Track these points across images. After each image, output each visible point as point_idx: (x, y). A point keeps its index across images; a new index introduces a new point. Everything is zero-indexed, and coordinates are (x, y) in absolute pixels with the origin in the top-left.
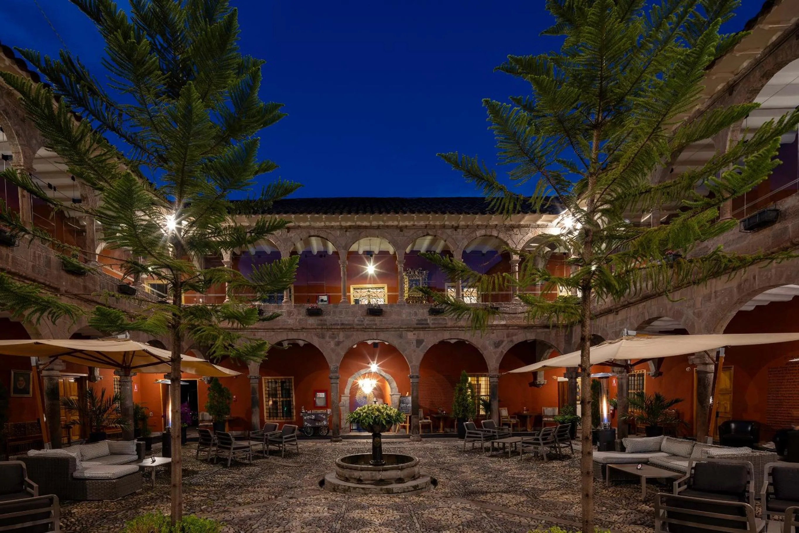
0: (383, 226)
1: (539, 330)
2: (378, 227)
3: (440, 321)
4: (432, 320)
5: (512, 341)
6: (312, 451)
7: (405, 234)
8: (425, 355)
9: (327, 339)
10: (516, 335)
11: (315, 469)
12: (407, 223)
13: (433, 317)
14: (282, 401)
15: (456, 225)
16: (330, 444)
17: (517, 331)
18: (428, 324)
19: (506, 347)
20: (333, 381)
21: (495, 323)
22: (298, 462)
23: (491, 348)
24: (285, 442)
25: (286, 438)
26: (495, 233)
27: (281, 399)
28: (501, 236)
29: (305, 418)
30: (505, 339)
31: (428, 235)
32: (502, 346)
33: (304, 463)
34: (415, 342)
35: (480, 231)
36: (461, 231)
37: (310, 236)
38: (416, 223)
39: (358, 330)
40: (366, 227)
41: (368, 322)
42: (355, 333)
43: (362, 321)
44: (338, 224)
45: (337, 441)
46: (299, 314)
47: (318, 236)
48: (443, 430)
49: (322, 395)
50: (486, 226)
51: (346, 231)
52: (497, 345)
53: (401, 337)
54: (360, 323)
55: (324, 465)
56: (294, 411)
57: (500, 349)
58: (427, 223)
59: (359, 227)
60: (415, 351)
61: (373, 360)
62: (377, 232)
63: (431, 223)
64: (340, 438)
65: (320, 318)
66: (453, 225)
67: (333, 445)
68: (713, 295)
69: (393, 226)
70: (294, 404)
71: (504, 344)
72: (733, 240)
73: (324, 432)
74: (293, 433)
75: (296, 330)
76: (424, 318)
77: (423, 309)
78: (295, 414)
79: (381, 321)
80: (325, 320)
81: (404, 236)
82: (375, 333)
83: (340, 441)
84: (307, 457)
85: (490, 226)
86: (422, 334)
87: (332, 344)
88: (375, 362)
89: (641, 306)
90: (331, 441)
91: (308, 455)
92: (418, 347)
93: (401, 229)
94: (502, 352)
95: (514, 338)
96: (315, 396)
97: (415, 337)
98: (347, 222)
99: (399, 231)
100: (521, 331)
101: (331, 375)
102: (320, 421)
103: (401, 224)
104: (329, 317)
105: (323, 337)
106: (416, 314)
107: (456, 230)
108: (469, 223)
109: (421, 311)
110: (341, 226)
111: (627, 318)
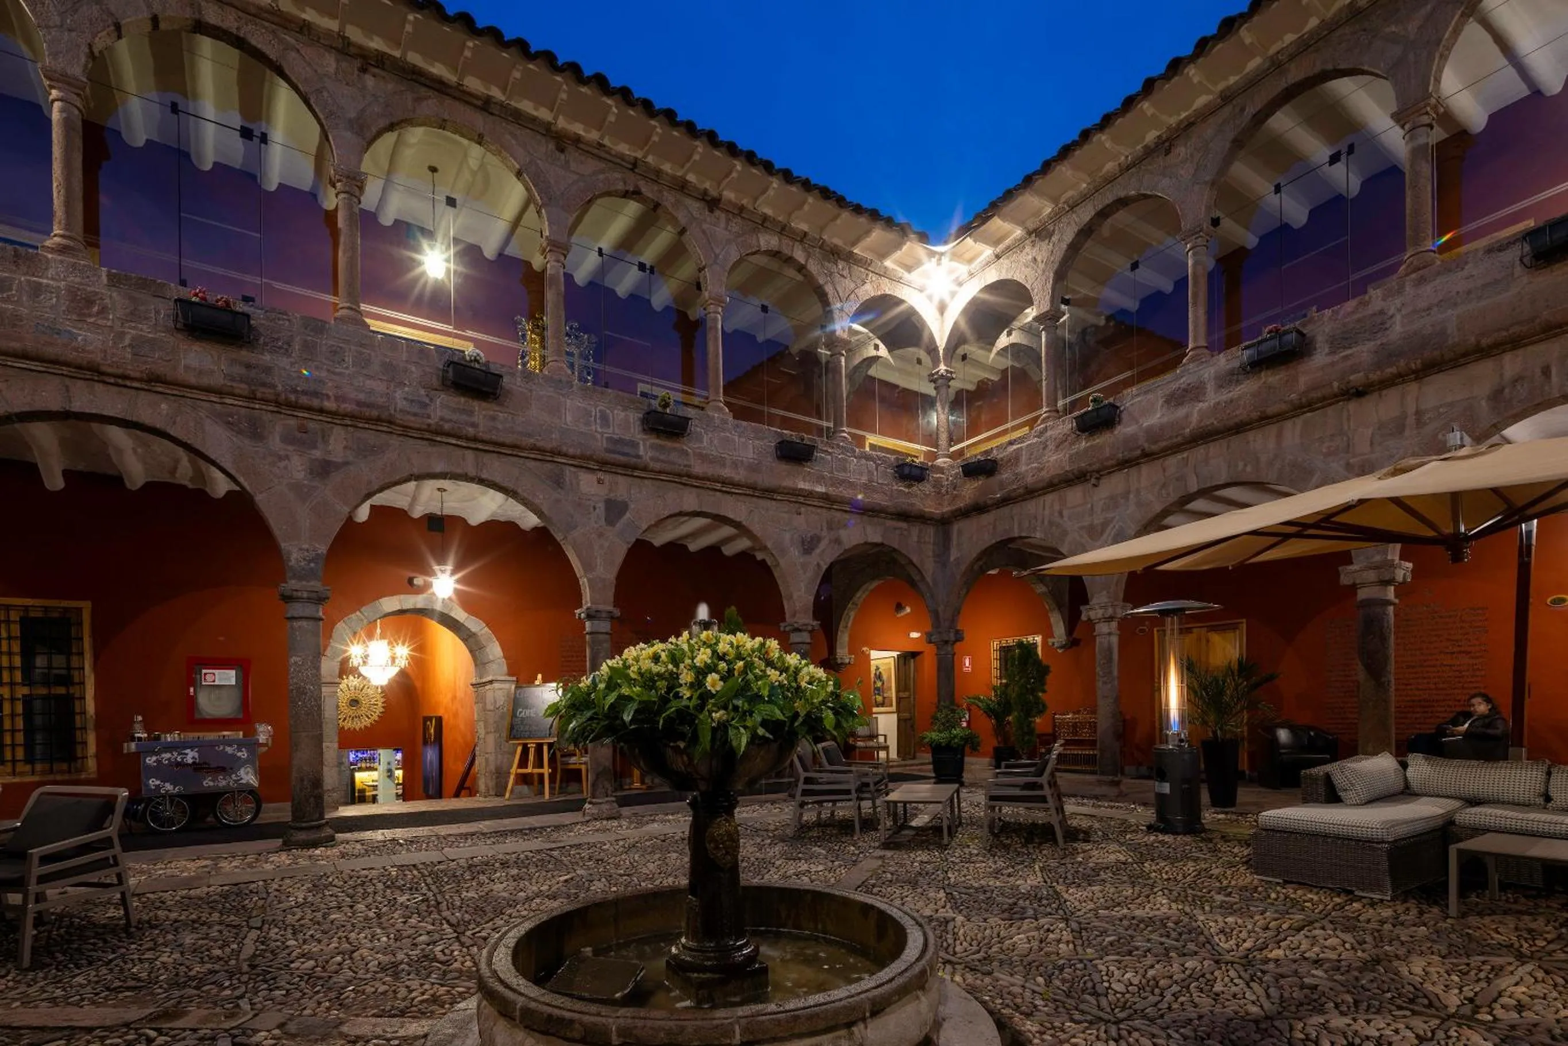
0: (502, 105)
1: (890, 523)
2: (485, 105)
3: (674, 457)
4: (653, 447)
5: (838, 541)
6: (208, 902)
7: (573, 166)
8: (630, 550)
9: (275, 443)
10: (845, 526)
11: (272, 1018)
12: (578, 128)
13: (653, 440)
14: (27, 701)
15: (714, 193)
16: (284, 858)
17: (847, 516)
18: (638, 457)
19: (825, 556)
20: (297, 609)
21: (802, 485)
22: (142, 988)
23: (794, 552)
24: (42, 879)
25: (45, 859)
26: (799, 255)
27: (23, 691)
28: (813, 267)
29: (151, 760)
30: (824, 533)
31: (634, 194)
32: (818, 551)
33: (175, 984)
34: (601, 506)
35: (767, 237)
36: (723, 216)
37: (201, 27)
38: (606, 142)
39: (406, 431)
40: (439, 86)
41: (447, 414)
42: (395, 441)
43: (425, 406)
44: (333, 25)
45: (315, 845)
46: (134, 316)
47: (238, 42)
48: (642, 782)
49: (228, 677)
50: (783, 228)
51: (363, 70)
52: (809, 545)
53: (558, 482)
54: (416, 409)
55: (309, 976)
56: (91, 738)
57: (814, 558)
58: (639, 154)
59: (414, 76)
60: (601, 535)
61: (441, 561)
62: (479, 120)
63: (650, 159)
64: (329, 831)
65: (244, 354)
66: (705, 192)
67: (303, 859)
68: (1411, 420)
69: (534, 119)
70: (91, 707)
71: (823, 545)
72: (1469, 292)
73: (243, 813)
74: (98, 824)
75: (121, 380)
76: (627, 437)
77: (625, 409)
78: (92, 749)
79: (494, 418)
80: (268, 370)
81: (566, 166)
82: (470, 455)
83: (329, 841)
84: (188, 939)
85: (793, 231)
86: (622, 487)
87: (297, 467)
88: (449, 568)
89: (1172, 462)
90: (287, 846)
91: (194, 925)
92: (611, 521)
93: (563, 142)
94: (818, 565)
95: (843, 533)
96: (192, 680)
97: (602, 491)
98: (370, 31)
99: (551, 146)
100: (853, 520)
101: (292, 584)
102: (222, 770)
103: (562, 123)
104: (284, 362)
105: (256, 432)
106: (605, 419)
107: (711, 211)
108: (745, 202)
109: (619, 415)
110: (347, 42)
111: (1128, 492)
